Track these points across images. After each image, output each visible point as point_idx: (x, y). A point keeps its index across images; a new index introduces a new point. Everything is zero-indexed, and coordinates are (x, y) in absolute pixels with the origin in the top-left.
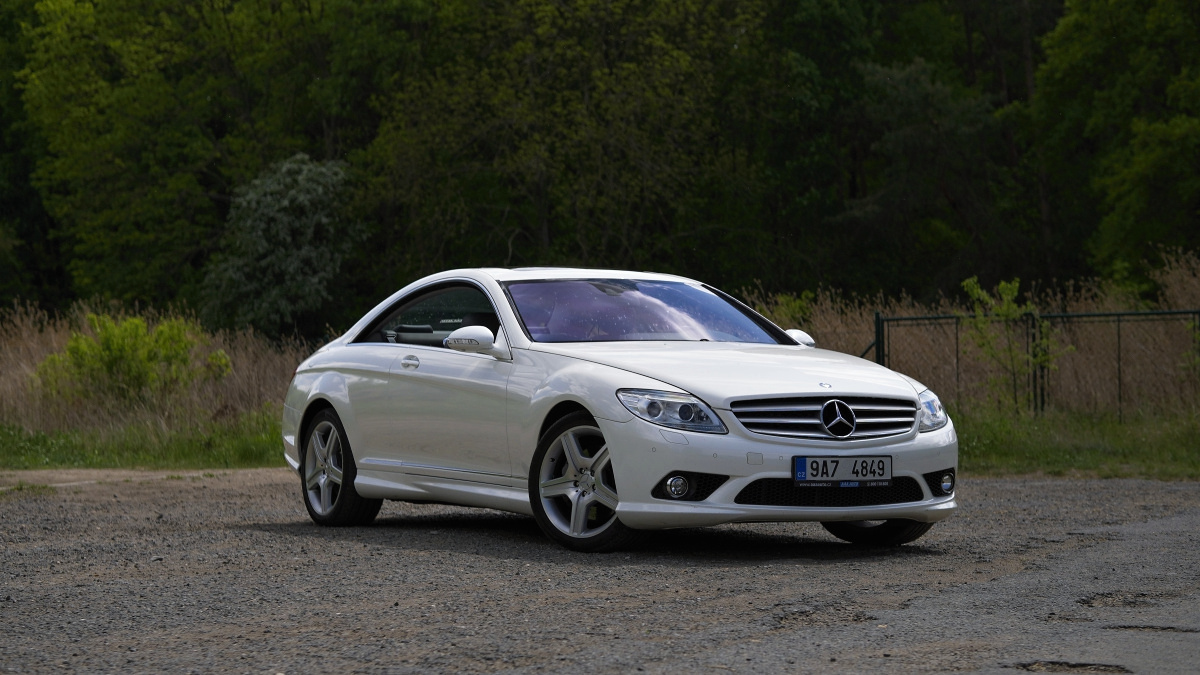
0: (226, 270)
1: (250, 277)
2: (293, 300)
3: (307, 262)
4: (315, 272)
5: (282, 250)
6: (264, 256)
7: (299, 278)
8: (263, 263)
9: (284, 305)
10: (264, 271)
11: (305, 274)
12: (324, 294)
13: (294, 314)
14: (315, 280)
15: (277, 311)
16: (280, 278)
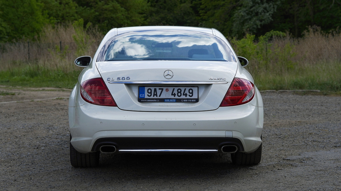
0: (240, 12)
1: (248, 14)
2: (261, 21)
3: (265, 8)
4: (268, 12)
5: (258, 5)
6: (251, 7)
7: (263, 14)
8: (252, 9)
9: (258, 23)
10: (252, 12)
11: (265, 12)
12: (271, 18)
13: (261, 25)
14: (268, 14)
15: (256, 24)
16: (257, 14)
